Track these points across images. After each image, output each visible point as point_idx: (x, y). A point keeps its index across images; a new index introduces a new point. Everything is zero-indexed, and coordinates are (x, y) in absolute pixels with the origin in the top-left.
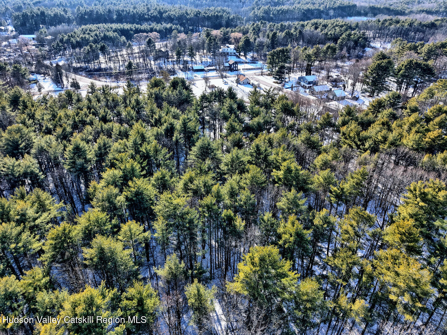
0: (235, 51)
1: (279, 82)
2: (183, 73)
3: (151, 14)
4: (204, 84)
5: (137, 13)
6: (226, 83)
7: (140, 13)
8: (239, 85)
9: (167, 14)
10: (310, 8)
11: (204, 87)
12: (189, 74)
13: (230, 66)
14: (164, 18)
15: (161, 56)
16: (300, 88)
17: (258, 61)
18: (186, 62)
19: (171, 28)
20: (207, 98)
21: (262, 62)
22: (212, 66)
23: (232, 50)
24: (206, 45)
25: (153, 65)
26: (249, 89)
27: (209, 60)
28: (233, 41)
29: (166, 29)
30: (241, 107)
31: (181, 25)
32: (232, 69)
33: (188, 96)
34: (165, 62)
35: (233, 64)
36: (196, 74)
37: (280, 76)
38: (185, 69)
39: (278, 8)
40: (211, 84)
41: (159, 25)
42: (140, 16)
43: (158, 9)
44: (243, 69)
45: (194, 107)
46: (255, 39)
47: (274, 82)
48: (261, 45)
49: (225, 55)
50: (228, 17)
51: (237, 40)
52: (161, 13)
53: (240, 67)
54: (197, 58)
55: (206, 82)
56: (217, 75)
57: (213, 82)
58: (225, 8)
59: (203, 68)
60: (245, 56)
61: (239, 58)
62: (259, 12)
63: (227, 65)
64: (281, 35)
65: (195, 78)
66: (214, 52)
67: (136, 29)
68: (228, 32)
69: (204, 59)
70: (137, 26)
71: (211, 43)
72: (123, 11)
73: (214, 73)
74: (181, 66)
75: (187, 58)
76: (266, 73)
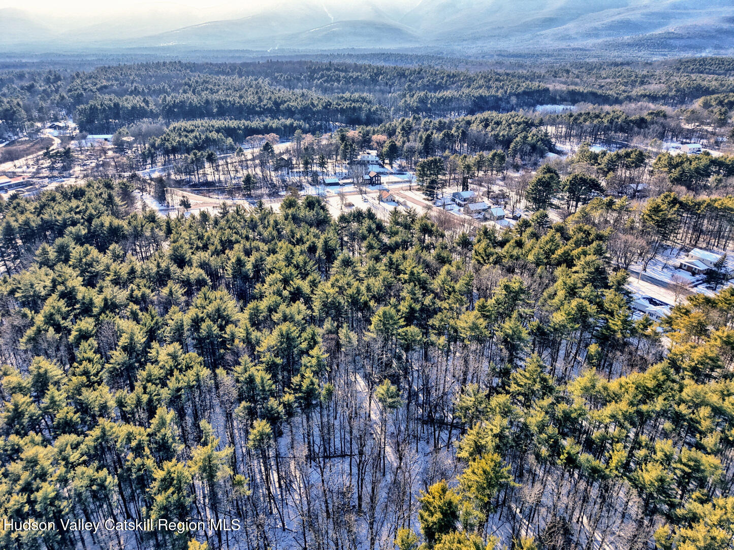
0: (377, 159)
1: (430, 198)
2: (313, 188)
3: (265, 105)
4: (340, 202)
5: (245, 105)
6: (365, 200)
7: (248, 104)
8: (381, 203)
9: (286, 105)
10: (483, 94)
11: (340, 206)
12: (321, 189)
13: (371, 179)
14: (282, 111)
15: (283, 165)
16: (455, 205)
17: (406, 171)
18: (315, 174)
19: (292, 125)
20: (346, 219)
21: (412, 173)
22: (348, 178)
23: (374, 157)
24: (340, 152)
25: (274, 176)
26: (390, 207)
27: (345, 171)
28: (375, 145)
29: (285, 126)
30: (380, 227)
31: (304, 121)
32: (373, 182)
33: (326, 217)
34: (288, 174)
35: (375, 176)
36: (329, 189)
37: (430, 190)
38: (315, 182)
39: (439, 95)
40: (347, 202)
41: (276, 121)
42: (248, 108)
43: (273, 99)
44: (387, 183)
45: (333, 228)
46: (404, 143)
47: (424, 199)
48: (411, 151)
49: (364, 163)
50: (370, 109)
51: (380, 144)
52: (277, 104)
53: (384, 179)
54: (330, 167)
55: (342, 199)
56: (355, 189)
57: (350, 199)
58: (365, 95)
59: (337, 181)
60: (391, 164)
61: (383, 167)
62: (412, 100)
63: (367, 177)
64: (437, 136)
65: (327, 194)
66: (351, 159)
67: (245, 128)
68: (368, 132)
69: (338, 170)
70: (247, 123)
71: (348, 149)
72: (225, 101)
73: (351, 188)
74: (310, 179)
75: (316, 168)
76: (415, 187)
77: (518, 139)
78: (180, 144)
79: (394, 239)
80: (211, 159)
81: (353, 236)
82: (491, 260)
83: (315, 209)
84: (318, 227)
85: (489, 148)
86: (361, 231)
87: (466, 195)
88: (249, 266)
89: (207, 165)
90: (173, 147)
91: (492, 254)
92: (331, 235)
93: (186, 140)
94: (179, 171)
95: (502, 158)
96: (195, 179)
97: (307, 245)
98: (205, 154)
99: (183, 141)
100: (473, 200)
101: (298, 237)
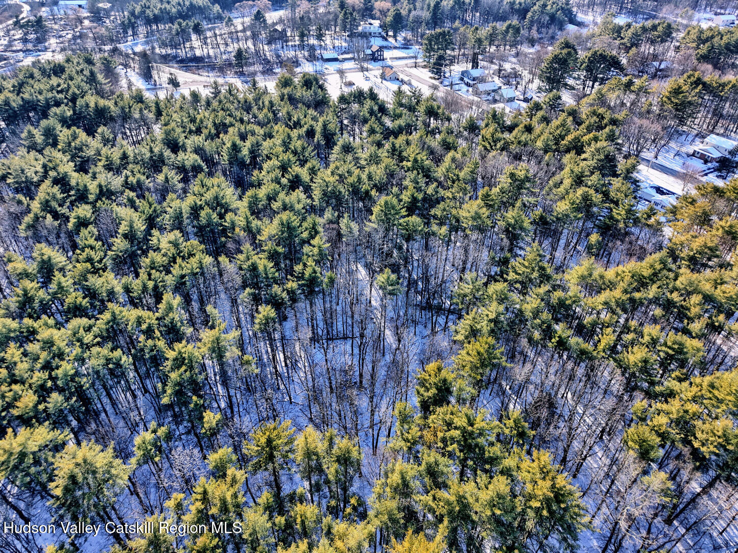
0: (380, 30)
1: (437, 77)
2: (310, 64)
4: (339, 80)
6: (367, 79)
8: (384, 82)
11: (339, 85)
12: (319, 65)
13: (373, 54)
15: (277, 37)
16: (463, 85)
17: (412, 45)
18: (312, 48)
20: (346, 99)
21: (418, 47)
22: (348, 53)
23: (377, 28)
24: (339, 21)
25: (268, 51)
26: (394, 87)
27: (344, 44)
28: (378, 14)
30: (383, 109)
32: (375, 57)
33: (324, 97)
34: (283, 47)
35: (377, 51)
36: (327, 65)
37: (437, 68)
38: (312, 58)
40: (348, 80)
44: (390, 58)
45: (332, 109)
46: (410, 11)
47: (431, 78)
48: (418, 22)
49: (366, 36)
51: (384, 13)
53: (387, 54)
54: (328, 40)
55: (341, 77)
56: (356, 66)
57: (350, 77)
59: (336, 56)
60: (395, 37)
61: (386, 40)
63: (369, 52)
64: (447, 4)
65: (326, 71)
66: (351, 30)
69: (337, 43)
71: (347, 18)
73: (351, 65)
74: (306, 54)
75: (313, 41)
76: (420, 64)
77: (536, 8)
78: (162, 12)
79: (397, 122)
80: (197, 29)
81: (353, 119)
82: (498, 146)
83: (313, 88)
84: (316, 108)
85: (503, 19)
86: (362, 114)
87: (476, 73)
88: (245, 152)
89: (194, 37)
90: (154, 15)
91: (499, 140)
92: (330, 117)
93: (168, 7)
94: (164, 45)
95: (517, 31)
96: (182, 53)
97: (305, 129)
98: (191, 24)
99: (165, 8)
100: (482, 80)
101: (295, 119)
